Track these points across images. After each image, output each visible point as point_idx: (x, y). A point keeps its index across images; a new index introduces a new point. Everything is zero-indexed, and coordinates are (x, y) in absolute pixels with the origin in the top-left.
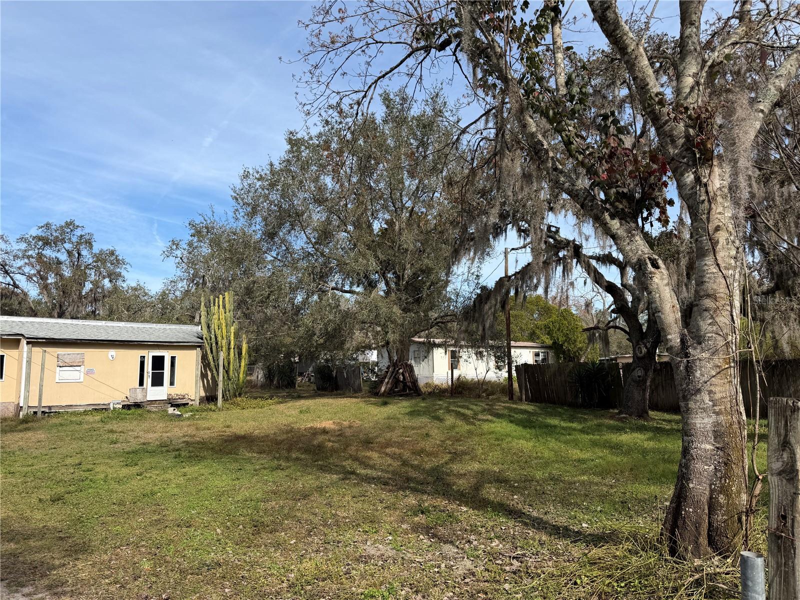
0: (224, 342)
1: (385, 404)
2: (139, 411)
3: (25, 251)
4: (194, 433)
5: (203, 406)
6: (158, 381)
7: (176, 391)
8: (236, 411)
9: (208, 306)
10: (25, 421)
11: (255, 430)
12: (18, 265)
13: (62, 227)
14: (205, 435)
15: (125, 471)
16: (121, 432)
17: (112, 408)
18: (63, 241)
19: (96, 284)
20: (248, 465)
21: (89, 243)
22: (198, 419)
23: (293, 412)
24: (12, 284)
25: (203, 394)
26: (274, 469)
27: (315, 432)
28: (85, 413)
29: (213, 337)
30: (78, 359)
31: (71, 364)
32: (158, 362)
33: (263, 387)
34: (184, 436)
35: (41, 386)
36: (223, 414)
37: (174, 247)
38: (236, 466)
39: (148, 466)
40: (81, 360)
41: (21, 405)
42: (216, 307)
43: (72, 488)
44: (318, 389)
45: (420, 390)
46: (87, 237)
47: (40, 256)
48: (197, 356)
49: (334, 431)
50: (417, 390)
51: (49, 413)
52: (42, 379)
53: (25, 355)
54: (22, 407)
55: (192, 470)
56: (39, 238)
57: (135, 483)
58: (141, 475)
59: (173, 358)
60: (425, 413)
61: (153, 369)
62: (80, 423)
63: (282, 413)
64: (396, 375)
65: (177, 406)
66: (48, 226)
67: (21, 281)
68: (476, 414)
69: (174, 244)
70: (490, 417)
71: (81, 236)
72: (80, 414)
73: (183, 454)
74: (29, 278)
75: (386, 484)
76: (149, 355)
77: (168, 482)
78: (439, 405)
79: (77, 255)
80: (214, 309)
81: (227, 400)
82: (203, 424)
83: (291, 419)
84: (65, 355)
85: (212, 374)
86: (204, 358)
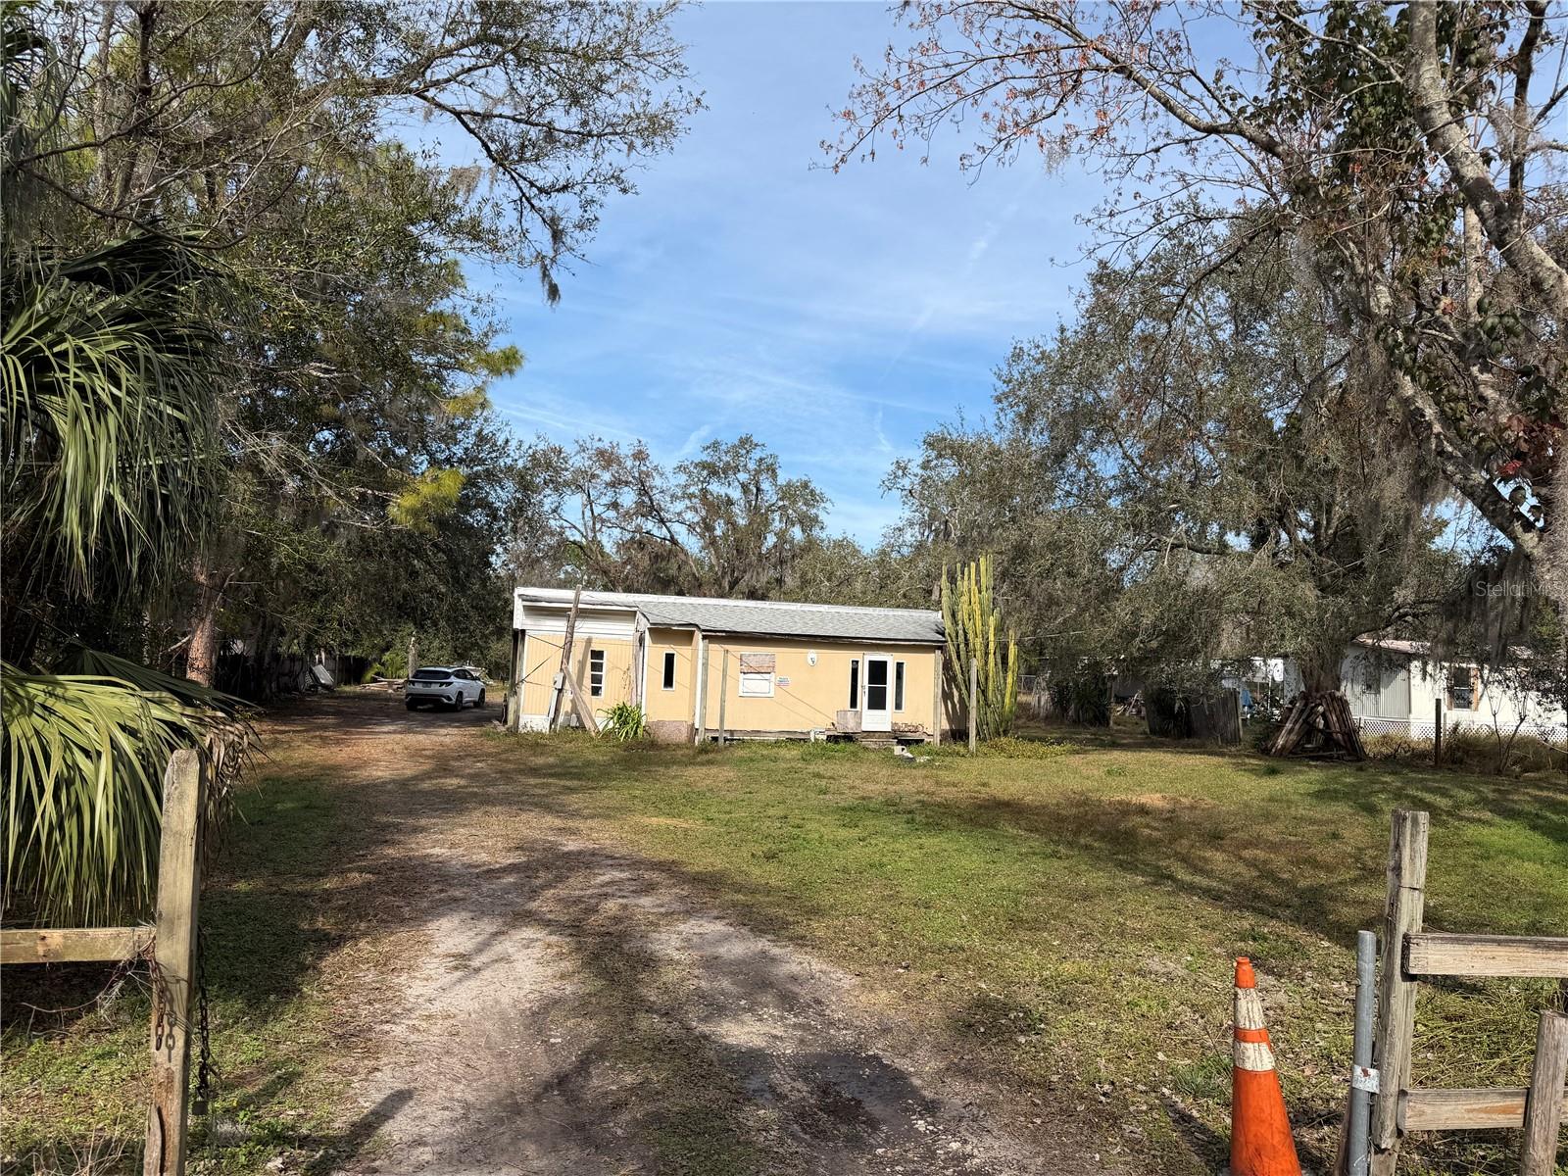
0: (979, 640)
1: (1272, 772)
2: (851, 747)
3: (686, 486)
4: (932, 789)
5: (945, 747)
6: (877, 701)
7: (906, 718)
8: (999, 760)
9: (952, 580)
10: (704, 749)
11: (1025, 795)
12: (677, 510)
13: (734, 446)
14: (947, 794)
15: (843, 833)
16: (830, 777)
17: (813, 740)
18: (736, 470)
19: (781, 536)
20: (1011, 845)
21: (772, 471)
22: (939, 768)
23: (1095, 772)
24: (669, 538)
25: (946, 726)
26: (1047, 857)
27: (1126, 810)
28: (778, 743)
29: (961, 632)
30: (767, 663)
31: (758, 670)
32: (878, 671)
33: (1049, 719)
34: (918, 793)
35: (723, 701)
36: (977, 762)
37: (900, 473)
38: (994, 844)
39: (871, 829)
40: (771, 664)
41: (696, 726)
42: (966, 583)
43: (783, 846)
44: (1153, 731)
45: (1362, 749)
46: (769, 461)
47: (704, 492)
48: (936, 663)
49: (1162, 812)
50: (1355, 750)
51: (733, 740)
52: (723, 692)
53: (700, 654)
54: (697, 730)
55: (932, 842)
56: (704, 465)
57: (856, 850)
58: (864, 840)
59: (900, 666)
60: (1346, 796)
61: (871, 681)
62: (775, 759)
63: (1075, 772)
64: (1309, 716)
65: (905, 743)
66: (716, 446)
67: (681, 533)
68: (1457, 807)
69: (899, 468)
70: (1487, 815)
71: (761, 459)
72: (772, 745)
73: (918, 818)
74: (691, 528)
75: (1218, 898)
76: (865, 658)
77: (900, 854)
78: (1383, 783)
79: (755, 491)
80: (963, 585)
81: (985, 740)
82: (945, 776)
83: (1089, 784)
84: (751, 656)
85: (960, 695)
86: (947, 666)
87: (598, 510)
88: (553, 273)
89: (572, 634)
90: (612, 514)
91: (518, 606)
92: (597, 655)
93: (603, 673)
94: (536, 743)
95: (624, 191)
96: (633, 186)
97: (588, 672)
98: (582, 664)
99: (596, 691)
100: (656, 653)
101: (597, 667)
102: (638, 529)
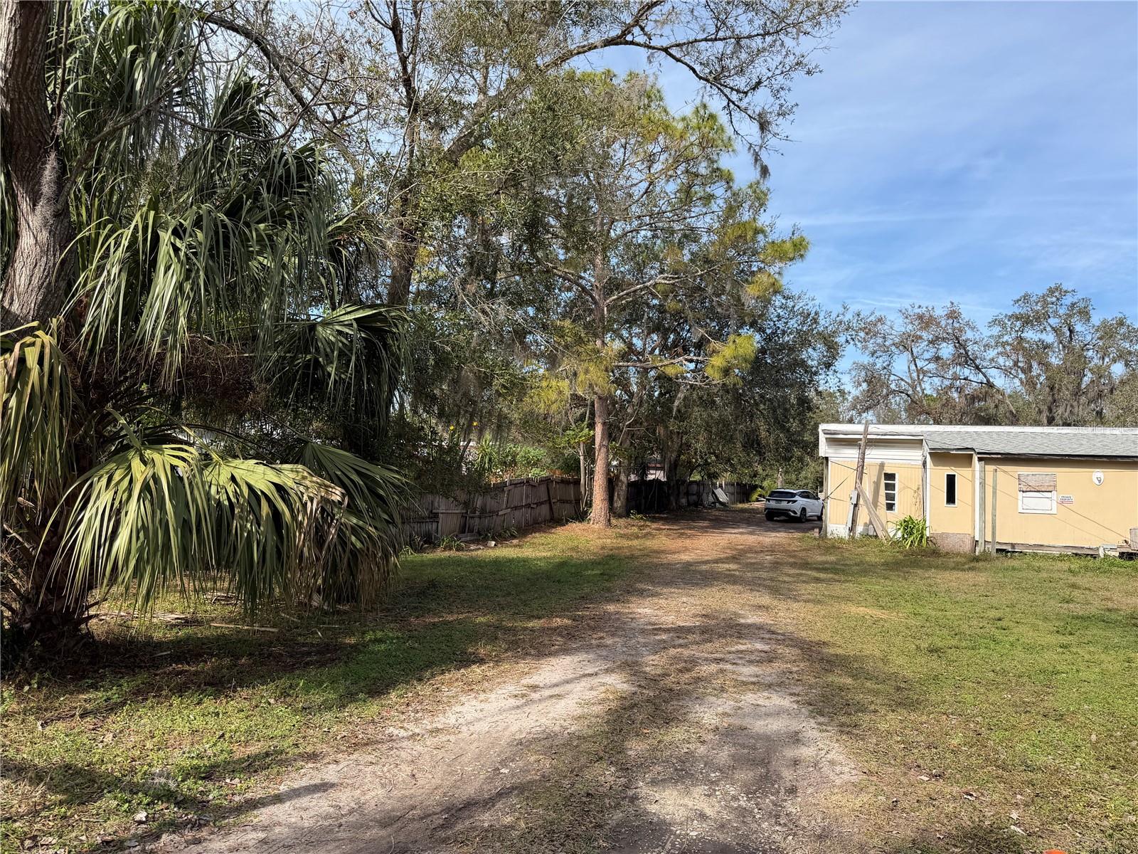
3: (999, 337)
10: (981, 559)
12: (991, 357)
13: (1044, 296)
16: (1086, 589)
17: (1102, 556)
18: (1048, 317)
21: (1085, 314)
24: (985, 382)
28: (1061, 558)
30: (1047, 482)
31: (1038, 489)
35: (994, 516)
40: (1052, 483)
41: (977, 539)
46: (1082, 305)
47: (1018, 341)
52: (994, 507)
53: (977, 474)
54: (977, 541)
56: (1017, 317)
62: (1039, 570)
66: (1026, 298)
67: (996, 377)
71: (1073, 305)
72: (1054, 558)
74: (1007, 371)
79: (1068, 334)
84: (1028, 475)
87: (920, 364)
88: (764, 156)
89: (863, 459)
90: (932, 366)
91: (822, 438)
92: (890, 477)
93: (896, 492)
94: (834, 546)
95: (809, 73)
96: (816, 67)
97: (883, 491)
98: (877, 484)
99: (890, 507)
100: (938, 475)
101: (890, 487)
102: (956, 378)
